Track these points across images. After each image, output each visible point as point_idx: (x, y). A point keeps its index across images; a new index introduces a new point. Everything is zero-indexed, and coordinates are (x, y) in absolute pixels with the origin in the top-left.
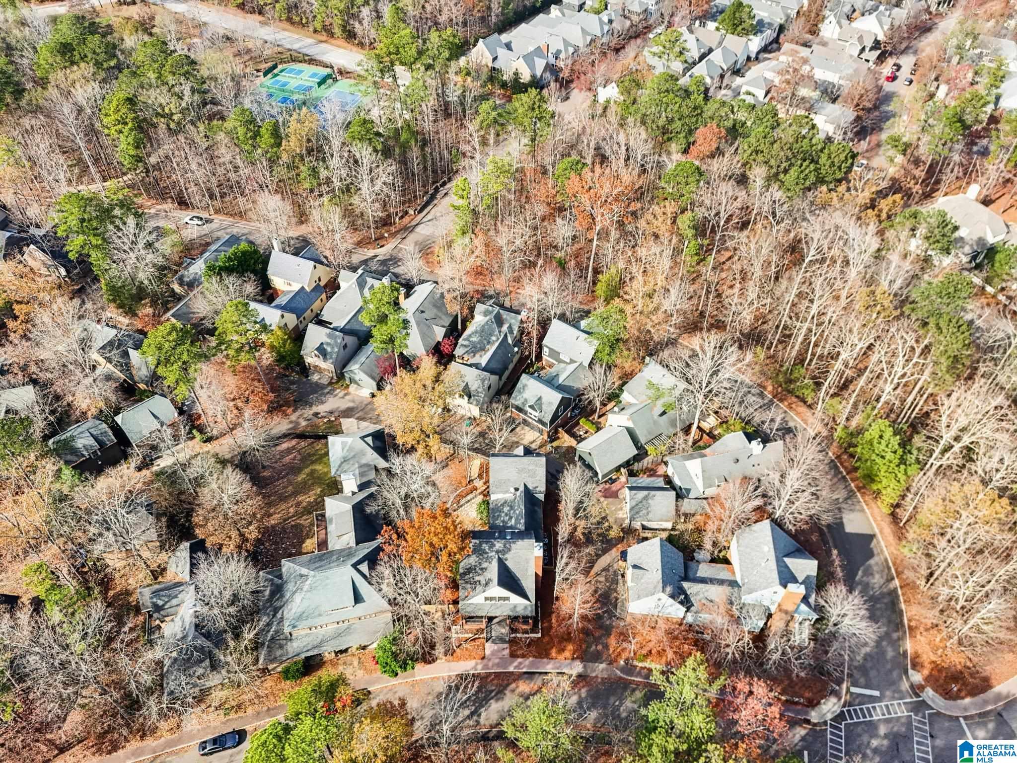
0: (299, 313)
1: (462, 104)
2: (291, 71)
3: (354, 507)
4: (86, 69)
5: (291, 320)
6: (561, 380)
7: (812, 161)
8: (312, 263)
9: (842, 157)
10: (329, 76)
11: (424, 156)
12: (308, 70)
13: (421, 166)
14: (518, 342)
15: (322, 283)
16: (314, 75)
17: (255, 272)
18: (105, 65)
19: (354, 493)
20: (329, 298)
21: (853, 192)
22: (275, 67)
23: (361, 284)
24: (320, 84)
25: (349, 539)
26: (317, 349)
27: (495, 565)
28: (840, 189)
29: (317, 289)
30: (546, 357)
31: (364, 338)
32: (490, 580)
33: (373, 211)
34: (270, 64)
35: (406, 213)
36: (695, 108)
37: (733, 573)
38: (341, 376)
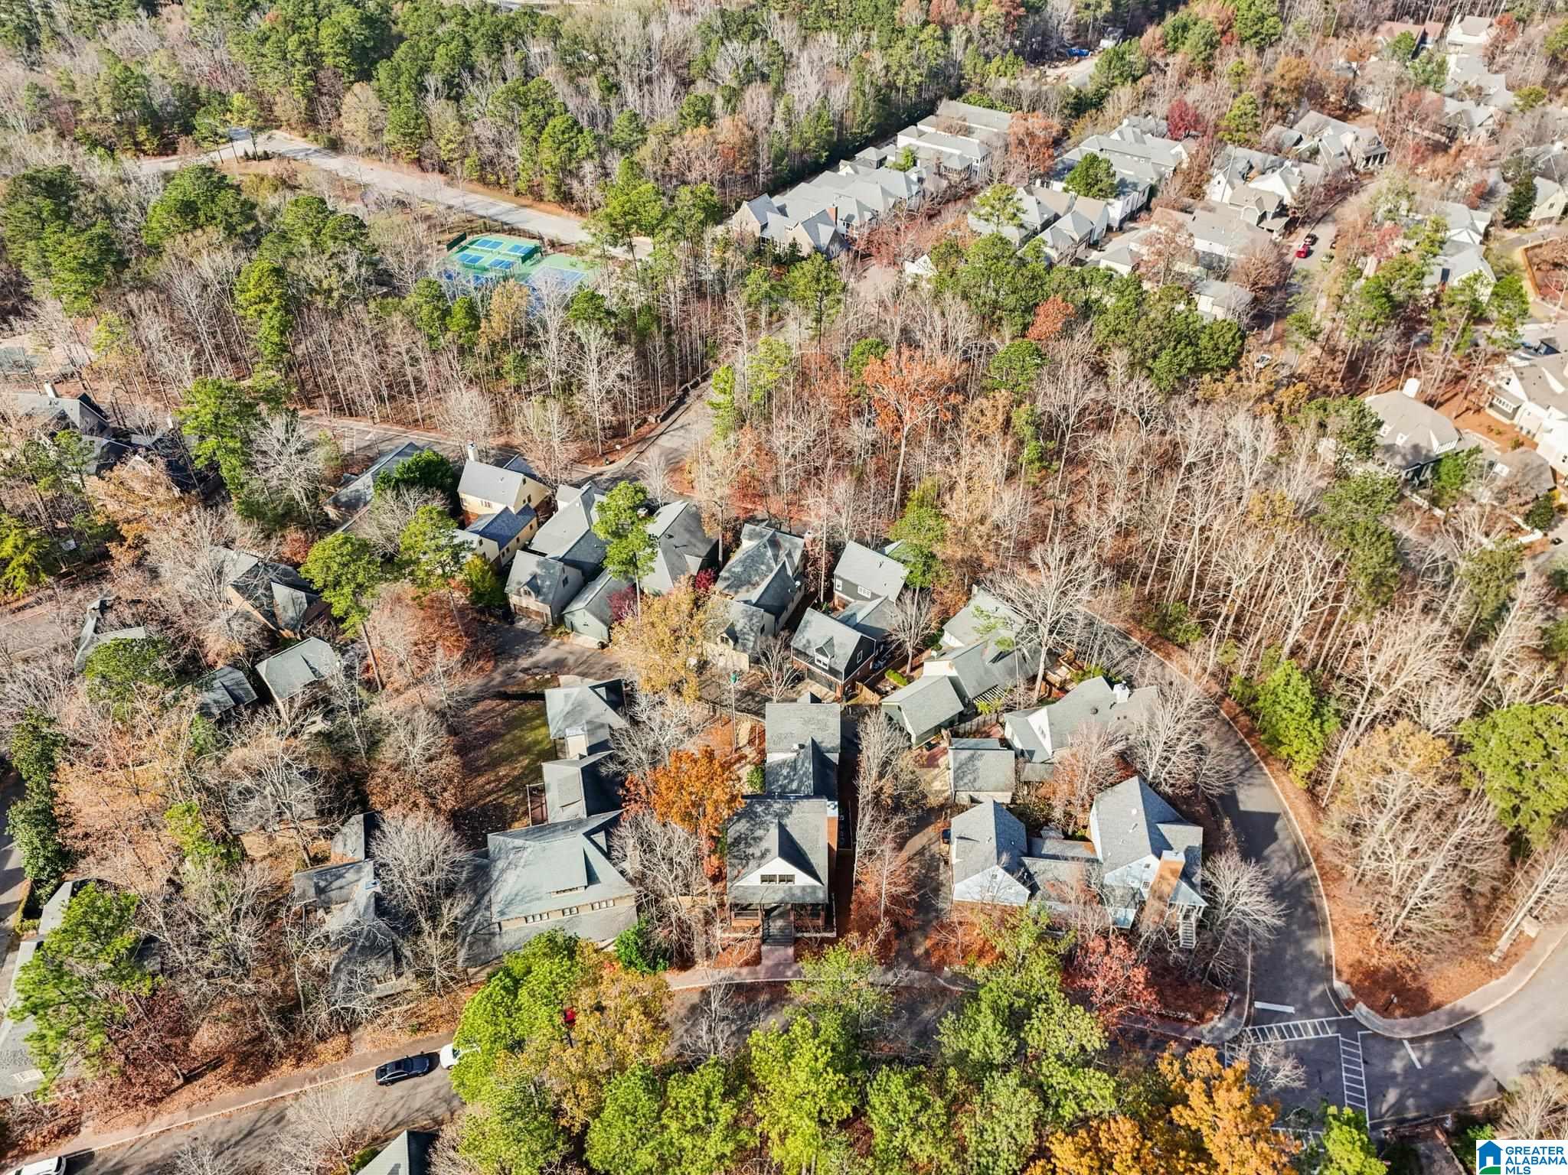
0: (502, 541)
1: (721, 281)
2: (485, 243)
3: (583, 770)
4: (215, 233)
5: (491, 548)
6: (859, 618)
7: (1190, 344)
8: (521, 476)
9: (1228, 337)
10: (535, 250)
11: (670, 346)
12: (508, 241)
13: (665, 360)
14: (801, 575)
15: (533, 505)
16: (516, 248)
17: (442, 488)
18: (239, 229)
19: (582, 757)
20: (540, 524)
21: (1246, 383)
22: (463, 238)
23: (587, 503)
24: (524, 259)
25: (580, 809)
26: (528, 584)
27: (774, 832)
28: (1228, 379)
29: (525, 511)
30: (837, 594)
31: (591, 573)
32: (767, 851)
33: (603, 414)
34: (455, 235)
35: (645, 421)
36: (1033, 278)
37: (1094, 851)
38: (559, 620)
